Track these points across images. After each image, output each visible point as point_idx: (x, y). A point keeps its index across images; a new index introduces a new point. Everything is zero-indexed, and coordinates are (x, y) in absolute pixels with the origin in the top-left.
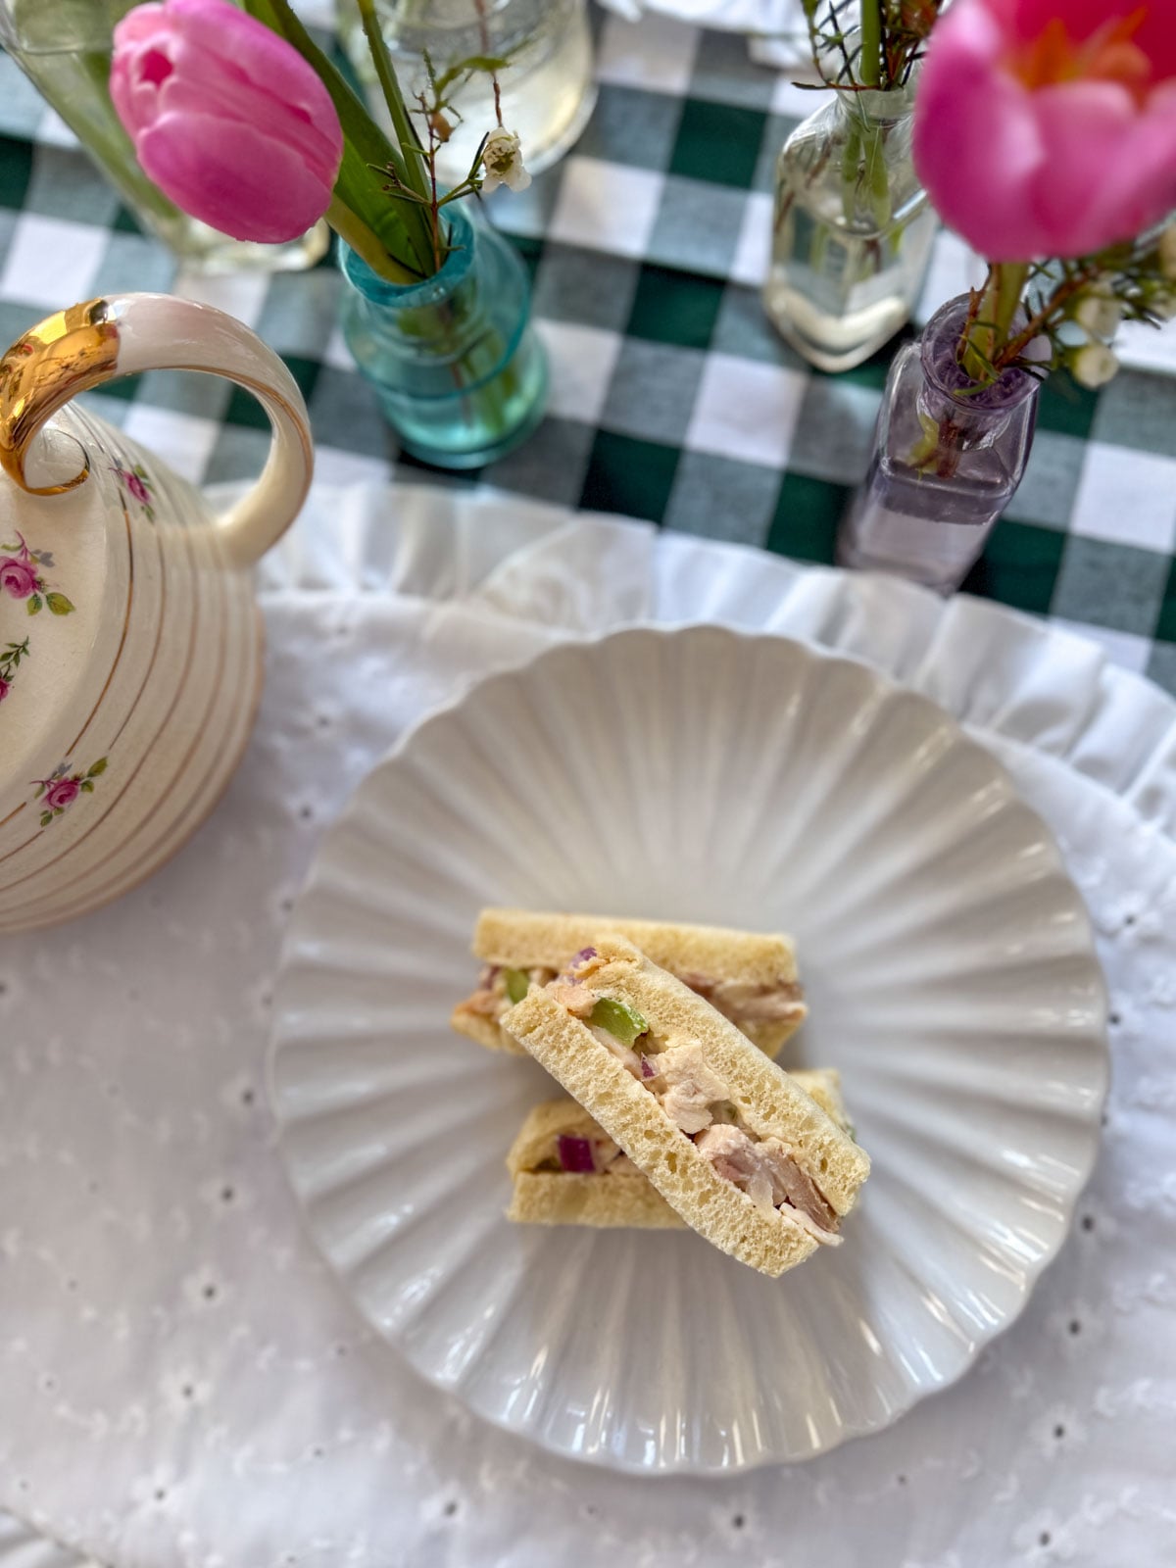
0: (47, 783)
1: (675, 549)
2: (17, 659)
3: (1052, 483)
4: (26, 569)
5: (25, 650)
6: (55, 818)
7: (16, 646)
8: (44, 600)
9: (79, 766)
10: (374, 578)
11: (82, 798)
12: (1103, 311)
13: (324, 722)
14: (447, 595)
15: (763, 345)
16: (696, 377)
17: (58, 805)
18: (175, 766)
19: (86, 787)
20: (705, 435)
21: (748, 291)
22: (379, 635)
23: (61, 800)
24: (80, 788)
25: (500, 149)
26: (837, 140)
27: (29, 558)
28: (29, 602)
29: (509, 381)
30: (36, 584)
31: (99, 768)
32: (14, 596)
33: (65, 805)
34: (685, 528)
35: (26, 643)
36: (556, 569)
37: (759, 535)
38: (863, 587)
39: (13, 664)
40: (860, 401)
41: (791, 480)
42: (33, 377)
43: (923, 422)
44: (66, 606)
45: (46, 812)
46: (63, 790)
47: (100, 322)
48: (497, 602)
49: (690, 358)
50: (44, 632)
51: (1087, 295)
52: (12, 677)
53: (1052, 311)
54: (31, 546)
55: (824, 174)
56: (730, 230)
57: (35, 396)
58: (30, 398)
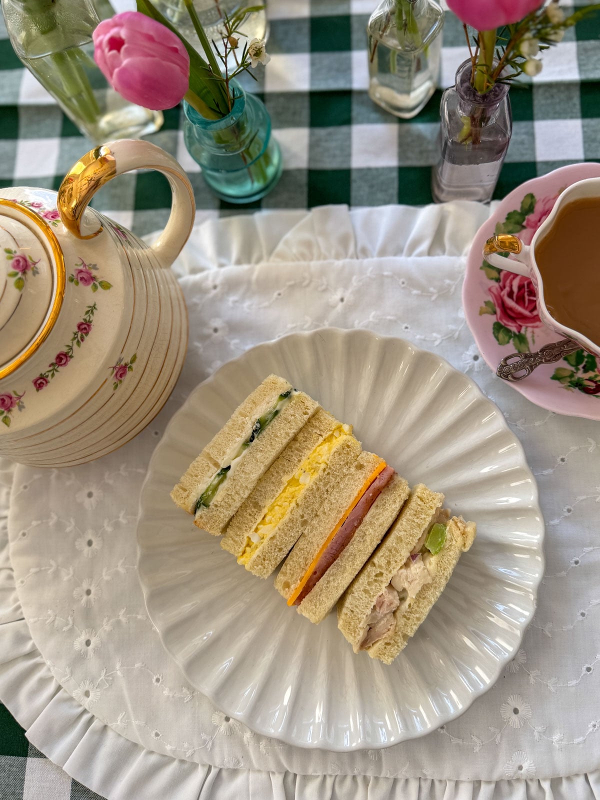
0: (114, 368)
1: (360, 213)
2: (92, 313)
3: (522, 143)
4: (87, 273)
5: (95, 308)
6: (119, 385)
7: (91, 307)
8: (98, 285)
9: (127, 360)
10: (223, 261)
11: (129, 374)
12: (531, 45)
13: (216, 330)
14: (258, 261)
15: (374, 116)
16: (349, 137)
17: (120, 378)
18: (163, 356)
19: (130, 369)
20: (358, 162)
21: (362, 93)
22: (231, 285)
23: (121, 376)
24: (127, 369)
25: (256, 47)
26: (392, 13)
27: (87, 268)
28: (92, 286)
29: (266, 157)
30: (93, 278)
31: (133, 360)
32: (85, 285)
33: (122, 379)
34: (360, 204)
35: (95, 305)
36: (306, 235)
37: (395, 198)
38: (450, 207)
39: (91, 315)
40: (424, 129)
41: (402, 171)
42: (77, 189)
43: (462, 120)
44: (108, 285)
45: (115, 383)
46: (122, 370)
47: (100, 157)
48: (282, 256)
49: (344, 129)
50: (101, 298)
51: (521, 42)
52: (92, 321)
53: (508, 54)
54: (87, 263)
55: (388, 31)
56: (346, 70)
57: (80, 196)
58: (78, 197)
